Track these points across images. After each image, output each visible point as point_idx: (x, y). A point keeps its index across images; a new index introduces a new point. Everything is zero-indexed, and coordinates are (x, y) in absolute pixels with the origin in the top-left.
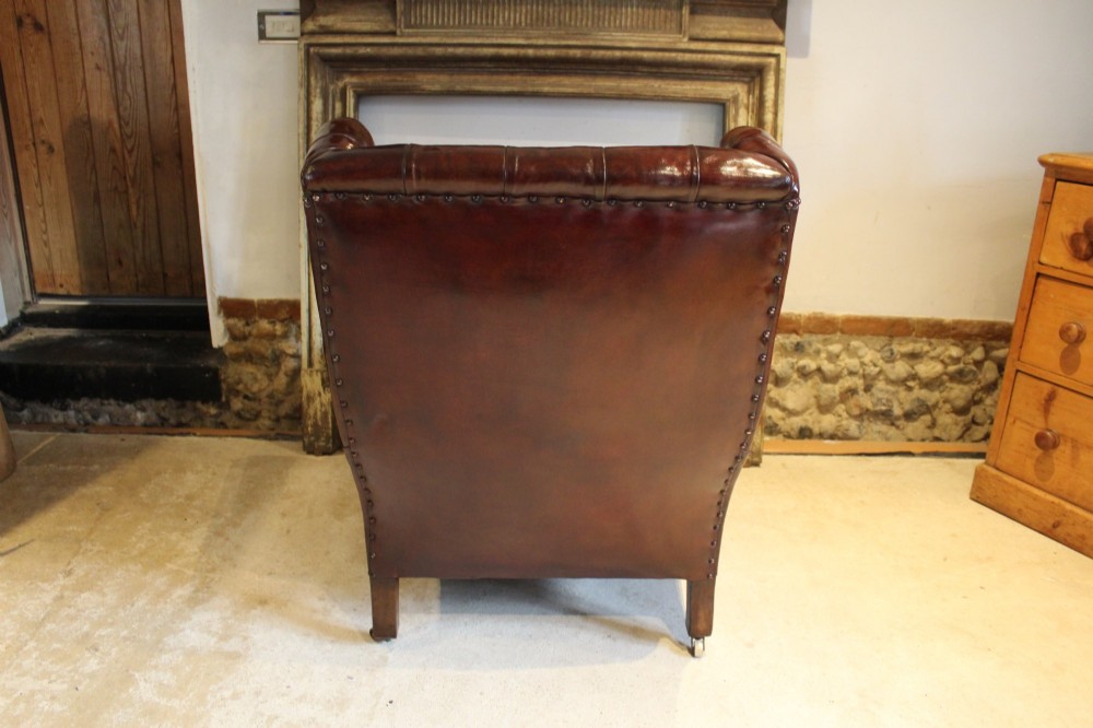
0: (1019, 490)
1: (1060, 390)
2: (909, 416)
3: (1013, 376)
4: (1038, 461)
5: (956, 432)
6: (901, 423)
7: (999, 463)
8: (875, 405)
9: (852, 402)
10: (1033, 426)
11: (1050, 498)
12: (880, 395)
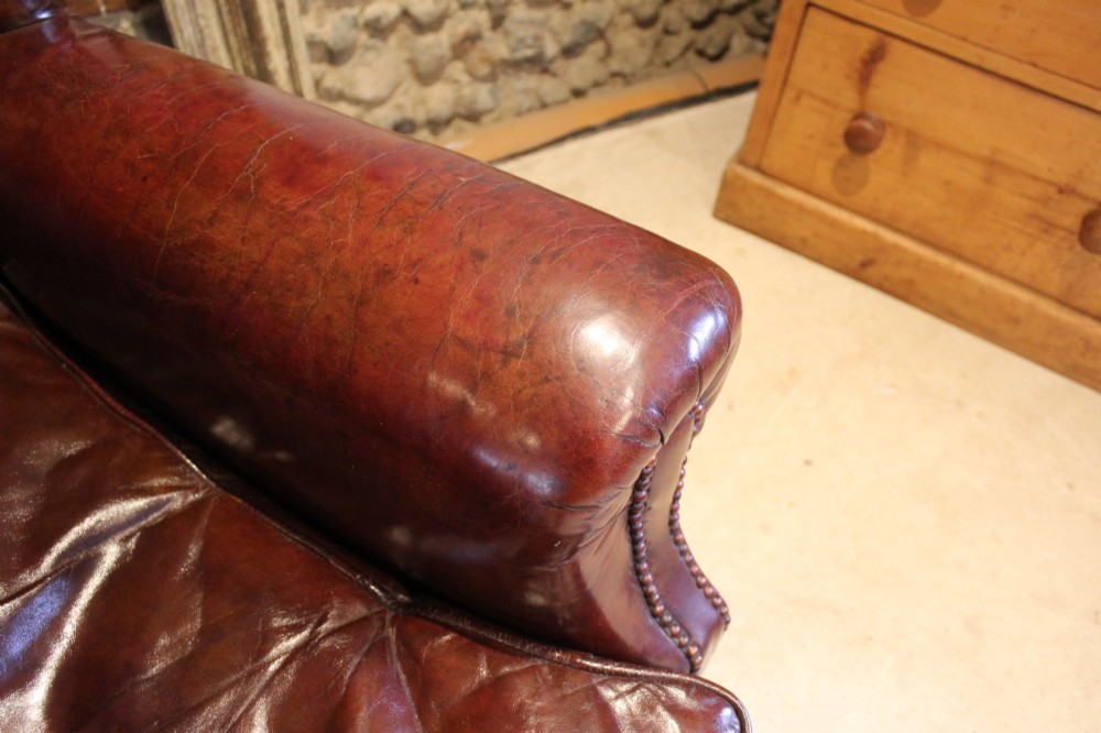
0: (802, 209)
1: (896, 45)
2: (569, 52)
3: (798, 13)
4: (841, 163)
5: (641, 57)
6: (559, 65)
7: (766, 163)
8: (514, 50)
9: (474, 55)
10: (835, 106)
11: (861, 223)
12: (521, 32)
